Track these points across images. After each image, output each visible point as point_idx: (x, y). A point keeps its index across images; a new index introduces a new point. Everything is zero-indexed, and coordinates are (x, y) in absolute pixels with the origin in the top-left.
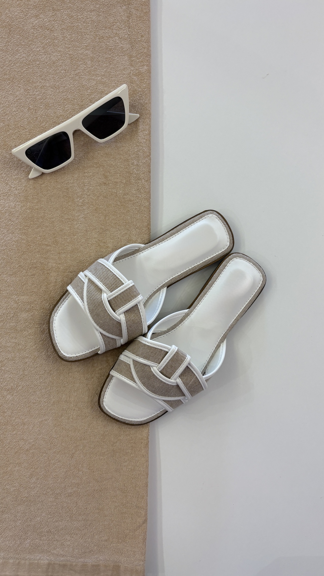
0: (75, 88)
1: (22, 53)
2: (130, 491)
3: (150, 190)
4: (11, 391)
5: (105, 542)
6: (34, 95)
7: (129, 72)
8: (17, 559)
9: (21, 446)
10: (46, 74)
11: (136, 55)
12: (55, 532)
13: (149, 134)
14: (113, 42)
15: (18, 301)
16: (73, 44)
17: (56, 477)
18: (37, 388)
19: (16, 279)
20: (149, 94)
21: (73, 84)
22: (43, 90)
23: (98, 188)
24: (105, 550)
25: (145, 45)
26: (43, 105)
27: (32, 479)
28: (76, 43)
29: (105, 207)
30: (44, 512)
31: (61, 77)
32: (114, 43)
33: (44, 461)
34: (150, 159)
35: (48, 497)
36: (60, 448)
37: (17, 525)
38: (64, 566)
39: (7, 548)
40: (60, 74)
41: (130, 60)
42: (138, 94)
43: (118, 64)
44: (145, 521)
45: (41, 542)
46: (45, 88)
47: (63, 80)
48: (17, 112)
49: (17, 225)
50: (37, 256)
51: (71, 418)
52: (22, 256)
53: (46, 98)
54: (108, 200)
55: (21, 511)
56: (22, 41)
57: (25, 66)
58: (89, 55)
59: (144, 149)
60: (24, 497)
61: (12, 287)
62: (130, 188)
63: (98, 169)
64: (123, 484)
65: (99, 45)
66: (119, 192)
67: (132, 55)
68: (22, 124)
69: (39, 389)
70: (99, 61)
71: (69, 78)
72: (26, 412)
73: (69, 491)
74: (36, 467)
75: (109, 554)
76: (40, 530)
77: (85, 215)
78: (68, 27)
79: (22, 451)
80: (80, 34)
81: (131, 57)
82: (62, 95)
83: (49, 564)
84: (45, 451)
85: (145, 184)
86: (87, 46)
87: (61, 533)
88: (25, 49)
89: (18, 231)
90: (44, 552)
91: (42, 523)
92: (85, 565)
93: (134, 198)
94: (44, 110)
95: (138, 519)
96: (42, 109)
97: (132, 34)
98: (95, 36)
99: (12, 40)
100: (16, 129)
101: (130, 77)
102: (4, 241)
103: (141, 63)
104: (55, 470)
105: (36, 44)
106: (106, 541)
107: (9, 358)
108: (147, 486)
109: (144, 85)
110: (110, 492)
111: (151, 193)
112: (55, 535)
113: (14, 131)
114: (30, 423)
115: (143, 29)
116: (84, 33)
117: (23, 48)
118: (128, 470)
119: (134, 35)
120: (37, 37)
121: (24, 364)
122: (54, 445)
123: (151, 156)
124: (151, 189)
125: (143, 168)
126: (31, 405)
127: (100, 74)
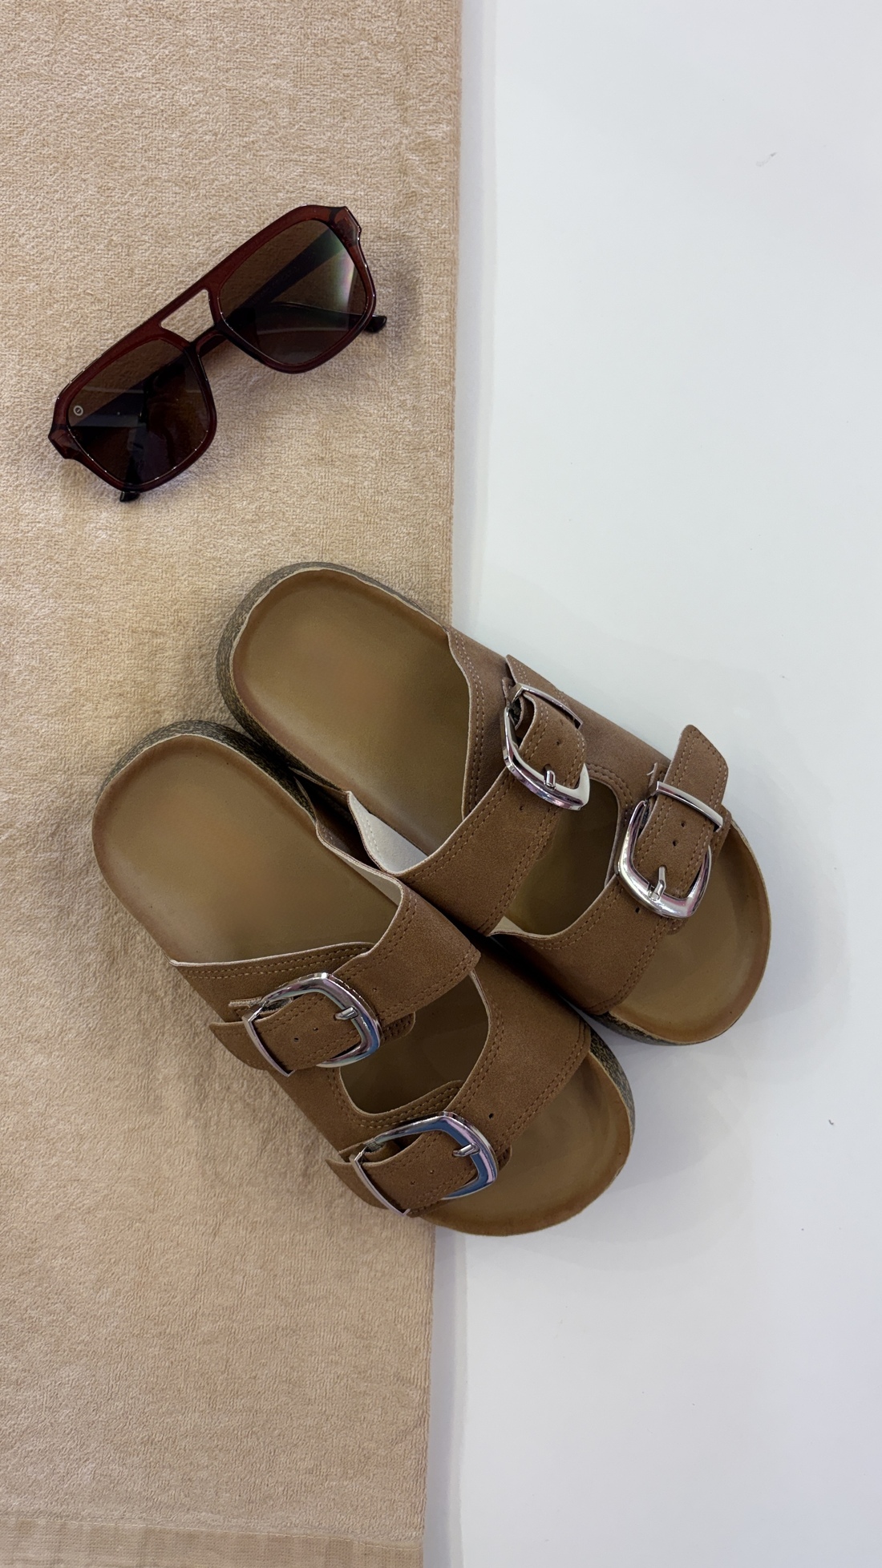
0: (241, 184)
1: (93, 85)
2: (379, 1335)
3: (452, 481)
4: (45, 1045)
5: (307, 1475)
6: (125, 204)
7: (397, 142)
8: (57, 1517)
9: (71, 1200)
10: (160, 145)
11: (418, 91)
12: (166, 1445)
13: (452, 319)
14: (353, 54)
15: (69, 791)
16: (238, 60)
17: (170, 1287)
18: (120, 1037)
19: (67, 727)
20: (451, 203)
21: (237, 175)
22: (150, 190)
23: (302, 471)
24: (306, 1498)
25: (446, 63)
26: (150, 233)
27: (101, 1292)
28: (247, 58)
29: (321, 527)
30: (134, 1386)
31: (204, 154)
32: (357, 57)
33: (135, 1242)
34: (453, 391)
35: (145, 1344)
36: (181, 1206)
37: (60, 1421)
38: (191, 1537)
39: (30, 1487)
40: (201, 144)
41: (402, 107)
42: (420, 205)
43: (366, 118)
44: (422, 1420)
45: (126, 1472)
46: (156, 185)
47: (207, 162)
48: (76, 253)
49: (68, 572)
50: (127, 662)
51: (212, 1124)
52: (84, 663)
53: (159, 214)
54: (328, 505)
55: (70, 1382)
56: (95, 51)
57: (102, 120)
58: (284, 91)
59: (433, 363)
60: (79, 1343)
61: (52, 749)
62: (393, 474)
63: (304, 417)
64: (360, 1314)
65: (313, 62)
66: (360, 486)
67: (405, 92)
68: (89, 286)
69: (124, 1039)
70: (312, 110)
71: (227, 156)
72: (87, 1103)
73: (205, 1329)
74: (113, 1261)
75: (319, 1508)
76: (123, 1437)
77: (264, 549)
78: (226, 11)
79: (74, 1213)
80: (259, 31)
81: (402, 98)
82: (203, 206)
83: (148, 1533)
84: (140, 1214)
85: (435, 462)
86: (277, 66)
87: (183, 1447)
88: (104, 72)
89: (74, 592)
90: (134, 1500)
91: (127, 1417)
92: (249, 1537)
93: (404, 502)
94: (153, 248)
95: (403, 1413)
96: (148, 245)
97: (408, 32)
98: (302, 37)
99: (66, 46)
100: (71, 301)
101: (399, 154)
102: (34, 620)
103: (431, 116)
104: (167, 1268)
105: (134, 58)
106: (310, 1471)
107: (39, 952)
108: (429, 1323)
109: (440, 179)
110: (322, 1334)
111: (454, 487)
112: (165, 1453)
113: (66, 307)
114: (99, 1136)
115: (440, 19)
116: (271, 29)
117: (96, 69)
118: (372, 1274)
119: (413, 35)
120: (138, 39)
121: (83, 970)
122: (165, 1200)
123: (458, 383)
124: (455, 475)
125: (432, 418)
126: (101, 1086)
127: (315, 147)
